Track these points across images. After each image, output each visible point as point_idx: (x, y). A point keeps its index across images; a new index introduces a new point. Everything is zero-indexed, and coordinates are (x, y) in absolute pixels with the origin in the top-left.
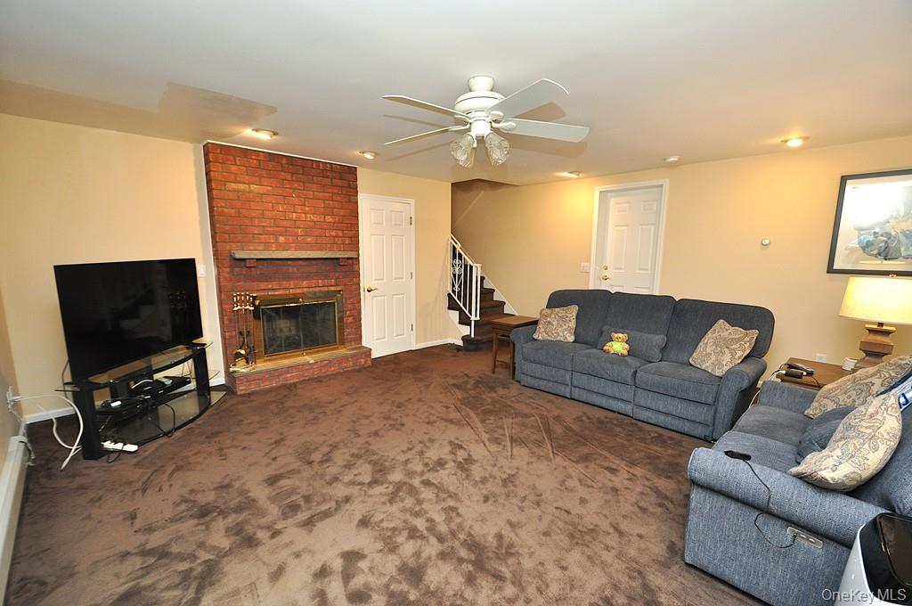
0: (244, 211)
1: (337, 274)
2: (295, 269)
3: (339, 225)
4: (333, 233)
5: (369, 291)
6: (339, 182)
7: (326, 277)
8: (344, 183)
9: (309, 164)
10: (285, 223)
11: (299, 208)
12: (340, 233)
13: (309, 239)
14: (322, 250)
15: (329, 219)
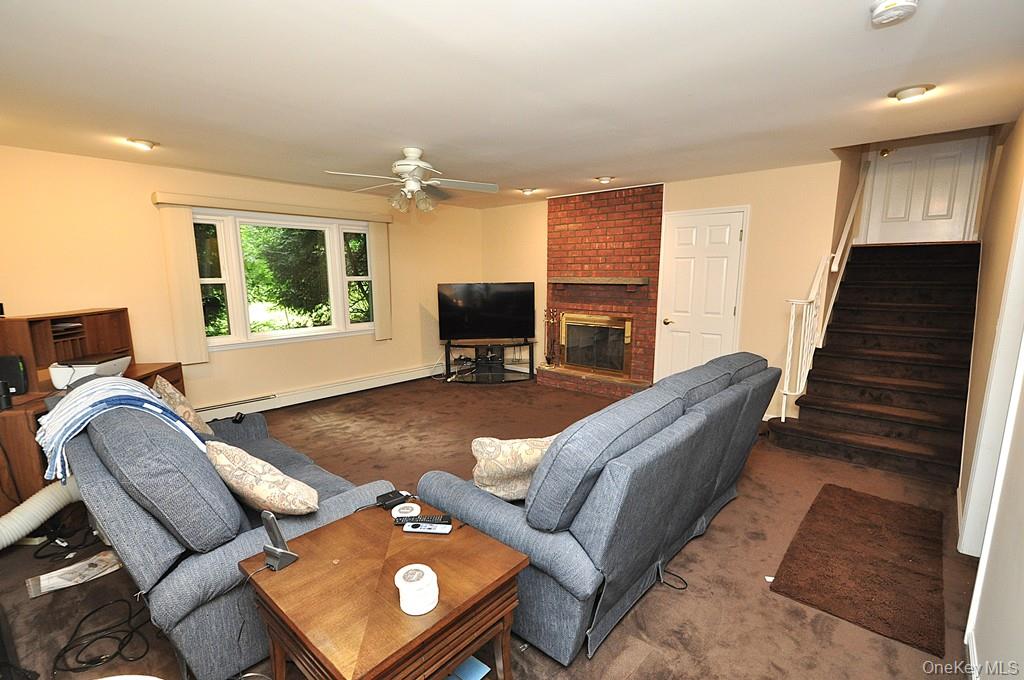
0: (563, 246)
1: (631, 301)
2: (594, 294)
3: (638, 250)
4: (631, 259)
5: (666, 323)
6: (640, 206)
7: (620, 303)
8: (646, 205)
9: (613, 194)
10: (590, 253)
11: (601, 238)
12: (637, 259)
13: (608, 266)
14: (617, 276)
15: (627, 245)
